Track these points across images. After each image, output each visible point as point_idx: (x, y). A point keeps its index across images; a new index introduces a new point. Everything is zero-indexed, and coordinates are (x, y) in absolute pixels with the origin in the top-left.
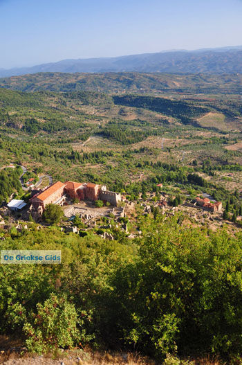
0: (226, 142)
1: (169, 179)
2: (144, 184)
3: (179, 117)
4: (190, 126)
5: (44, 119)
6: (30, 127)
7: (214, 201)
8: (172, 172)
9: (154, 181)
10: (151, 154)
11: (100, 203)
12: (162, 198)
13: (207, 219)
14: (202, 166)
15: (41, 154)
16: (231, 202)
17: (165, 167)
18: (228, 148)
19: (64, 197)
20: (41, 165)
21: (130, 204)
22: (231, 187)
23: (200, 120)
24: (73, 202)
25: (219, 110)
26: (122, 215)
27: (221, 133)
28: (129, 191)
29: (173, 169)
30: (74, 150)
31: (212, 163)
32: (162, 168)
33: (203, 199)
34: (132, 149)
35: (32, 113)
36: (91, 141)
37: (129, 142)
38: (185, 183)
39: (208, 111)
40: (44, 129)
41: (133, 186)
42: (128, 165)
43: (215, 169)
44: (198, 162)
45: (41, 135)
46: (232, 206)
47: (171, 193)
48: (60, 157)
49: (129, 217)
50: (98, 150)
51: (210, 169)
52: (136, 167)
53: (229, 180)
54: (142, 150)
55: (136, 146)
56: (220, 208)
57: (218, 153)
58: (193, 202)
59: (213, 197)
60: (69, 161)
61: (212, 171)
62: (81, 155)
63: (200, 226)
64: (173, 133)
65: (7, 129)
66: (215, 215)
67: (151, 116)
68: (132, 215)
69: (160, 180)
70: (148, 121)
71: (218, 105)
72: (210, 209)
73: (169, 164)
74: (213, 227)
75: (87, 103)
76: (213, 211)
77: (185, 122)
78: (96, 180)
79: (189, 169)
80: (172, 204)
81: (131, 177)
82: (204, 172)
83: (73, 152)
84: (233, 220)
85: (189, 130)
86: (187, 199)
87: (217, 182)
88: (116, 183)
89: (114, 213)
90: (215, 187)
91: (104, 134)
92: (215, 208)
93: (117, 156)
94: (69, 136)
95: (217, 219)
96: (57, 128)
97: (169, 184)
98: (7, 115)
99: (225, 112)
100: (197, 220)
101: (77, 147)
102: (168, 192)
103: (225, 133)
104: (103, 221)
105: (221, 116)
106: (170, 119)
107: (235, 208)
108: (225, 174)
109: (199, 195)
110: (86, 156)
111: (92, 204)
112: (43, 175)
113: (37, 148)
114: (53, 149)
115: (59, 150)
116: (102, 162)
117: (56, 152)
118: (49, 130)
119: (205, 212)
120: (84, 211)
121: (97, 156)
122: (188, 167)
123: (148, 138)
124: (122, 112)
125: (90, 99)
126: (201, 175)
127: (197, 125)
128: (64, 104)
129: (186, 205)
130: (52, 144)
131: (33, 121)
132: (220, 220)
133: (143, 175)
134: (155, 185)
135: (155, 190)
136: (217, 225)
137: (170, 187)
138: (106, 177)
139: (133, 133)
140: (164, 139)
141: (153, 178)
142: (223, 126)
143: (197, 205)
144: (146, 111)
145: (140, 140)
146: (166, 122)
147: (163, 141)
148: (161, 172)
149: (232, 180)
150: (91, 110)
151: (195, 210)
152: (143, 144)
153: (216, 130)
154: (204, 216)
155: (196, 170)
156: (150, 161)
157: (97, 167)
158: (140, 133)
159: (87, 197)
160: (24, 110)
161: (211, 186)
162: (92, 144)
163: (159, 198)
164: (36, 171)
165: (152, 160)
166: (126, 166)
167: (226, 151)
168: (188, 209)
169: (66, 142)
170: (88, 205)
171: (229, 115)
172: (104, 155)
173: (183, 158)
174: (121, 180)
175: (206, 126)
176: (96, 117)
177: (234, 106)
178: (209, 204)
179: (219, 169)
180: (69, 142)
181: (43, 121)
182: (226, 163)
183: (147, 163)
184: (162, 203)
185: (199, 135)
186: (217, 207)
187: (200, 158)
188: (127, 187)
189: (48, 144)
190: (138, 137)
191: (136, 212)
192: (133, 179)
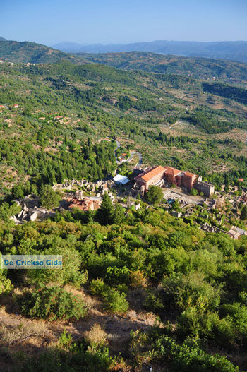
2: (225, 176)
5: (137, 97)
6: (123, 104)
9: (235, 174)
10: (234, 147)
11: (195, 192)
12: (243, 193)
15: (132, 131)
19: (163, 181)
20: (133, 142)
21: (221, 197)
24: (170, 187)
26: (214, 206)
28: (211, 180)
30: (162, 132)
32: (244, 163)
34: (217, 139)
35: (126, 90)
36: (178, 125)
37: (214, 131)
40: (136, 108)
41: (215, 176)
42: (212, 154)
45: (132, 112)
48: (149, 136)
49: (220, 209)
50: (184, 135)
52: (220, 157)
54: (226, 142)
55: (221, 137)
60: (156, 141)
62: (168, 137)
65: (102, 103)
67: (238, 108)
68: (222, 208)
69: (241, 175)
70: (234, 113)
75: (176, 87)
78: (181, 164)
81: (214, 167)
83: (161, 134)
88: (199, 171)
89: (207, 203)
91: (191, 120)
93: (202, 144)
94: (157, 117)
96: (147, 107)
98: (104, 90)
101: (165, 129)
104: (197, 209)
110: (172, 139)
111: (188, 192)
112: (134, 152)
113: (129, 125)
114: (144, 128)
115: (148, 130)
116: (188, 148)
117: (145, 131)
118: (140, 108)
120: (179, 196)
121: (182, 141)
123: (233, 131)
124: (210, 100)
125: (180, 83)
128: (155, 85)
130: (142, 122)
131: (126, 99)
133: (225, 167)
134: (236, 179)
135: (236, 184)
138: (190, 163)
139: (219, 123)
141: (235, 172)
144: (234, 103)
145: (225, 131)
148: (243, 167)
150: (180, 94)
152: (227, 135)
156: (233, 154)
157: (182, 151)
158: (226, 124)
159: (184, 184)
160: (119, 86)
162: (178, 128)
163: (241, 193)
164: (128, 147)
166: (209, 155)
169: (155, 123)
170: (184, 192)
172: (189, 140)
174: (204, 169)
176: (185, 102)
180: (158, 123)
181: (135, 99)
183: (230, 156)
188: (210, 176)
189: (138, 122)
190: (224, 128)
191: (226, 206)
192: (216, 169)
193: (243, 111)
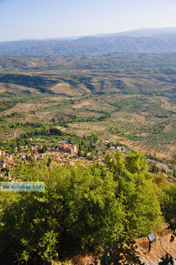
0: (73, 103)
1: (36, 134)
2: (18, 140)
3: (38, 88)
4: (47, 94)
7: (70, 145)
8: (38, 128)
9: (25, 137)
10: (20, 117)
12: (33, 148)
13: (67, 158)
14: (58, 122)
16: (82, 144)
17: (32, 125)
18: (74, 107)
21: (9, 157)
22: (81, 133)
23: (53, 89)
25: (65, 81)
26: (4, 166)
27: (69, 97)
28: (7, 146)
29: (38, 126)
31: (66, 118)
32: (30, 127)
33: (63, 144)
34: (5, 115)
37: (2, 110)
38: (48, 135)
39: (58, 82)
41: (9, 143)
42: (3, 127)
43: (68, 122)
44: (56, 119)
46: (83, 146)
47: (39, 144)
49: (10, 166)
51: (65, 123)
52: (10, 128)
53: (78, 129)
54: (13, 115)
55: (8, 112)
56: (76, 149)
57: (68, 111)
58: (56, 148)
59: (69, 142)
61: (66, 124)
63: (63, 164)
64: (35, 100)
66: (72, 155)
67: (17, 89)
68: (12, 165)
69: (29, 136)
70: (15, 93)
71: (64, 78)
72: (69, 151)
73: (35, 122)
74: (72, 163)
76: (70, 152)
77: (43, 91)
79: (50, 124)
80: (41, 151)
81: (7, 136)
82: (61, 125)
84: (85, 156)
85: (46, 97)
86: (51, 147)
87: (70, 132)
90: (70, 135)
92: (72, 149)
95: (74, 157)
97: (37, 137)
99: (70, 82)
100: (61, 160)
102: (37, 144)
103: (71, 97)
105: (67, 85)
106: (32, 90)
107: (85, 147)
108: (75, 125)
109: (59, 142)
119: (65, 154)
122: (49, 123)
123: (16, 106)
126: (59, 128)
127: (51, 93)
129: (51, 151)
132: (76, 158)
133: (16, 134)
134: (26, 140)
135: (27, 143)
136: (75, 161)
137: (38, 139)
139: (4, 102)
140: (28, 105)
141: (24, 135)
142: (70, 92)
143: (59, 149)
144: (12, 85)
145: (10, 107)
146: (28, 92)
147: (28, 106)
148: (30, 130)
149: (80, 129)
151: (58, 154)
152: (13, 110)
153: (65, 95)
154: (65, 157)
155: (55, 125)
156: (20, 123)
158: (10, 102)
161: (67, 135)
163: (31, 148)
165: (21, 121)
166: (2, 129)
167: (74, 109)
168: (53, 153)
171: (73, 84)
173: (45, 117)
175: (58, 93)
177: (75, 77)
178: (67, 148)
179: (71, 123)
182: (75, 117)
183: (18, 124)
184: (34, 152)
185: (54, 100)
186: (73, 149)
187: (56, 116)
188: (5, 144)
190: (9, 105)
191: (15, 162)
192: (9, 137)
193: (21, 90)
